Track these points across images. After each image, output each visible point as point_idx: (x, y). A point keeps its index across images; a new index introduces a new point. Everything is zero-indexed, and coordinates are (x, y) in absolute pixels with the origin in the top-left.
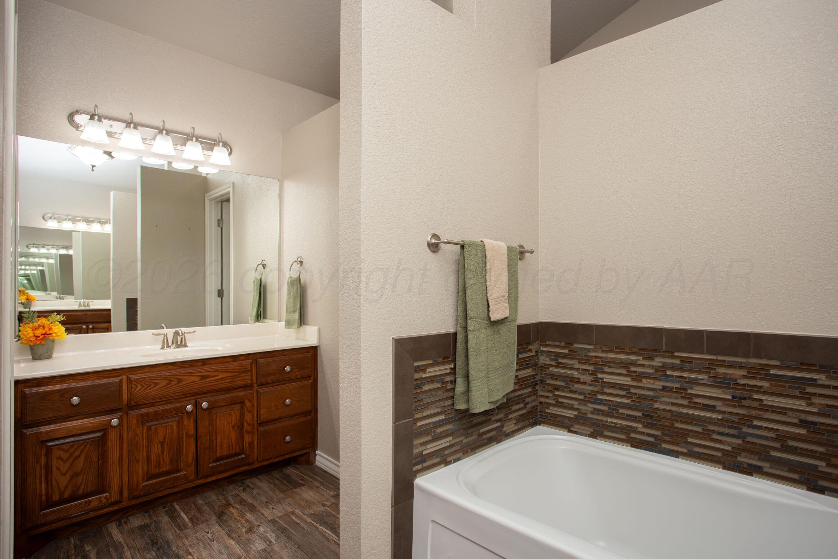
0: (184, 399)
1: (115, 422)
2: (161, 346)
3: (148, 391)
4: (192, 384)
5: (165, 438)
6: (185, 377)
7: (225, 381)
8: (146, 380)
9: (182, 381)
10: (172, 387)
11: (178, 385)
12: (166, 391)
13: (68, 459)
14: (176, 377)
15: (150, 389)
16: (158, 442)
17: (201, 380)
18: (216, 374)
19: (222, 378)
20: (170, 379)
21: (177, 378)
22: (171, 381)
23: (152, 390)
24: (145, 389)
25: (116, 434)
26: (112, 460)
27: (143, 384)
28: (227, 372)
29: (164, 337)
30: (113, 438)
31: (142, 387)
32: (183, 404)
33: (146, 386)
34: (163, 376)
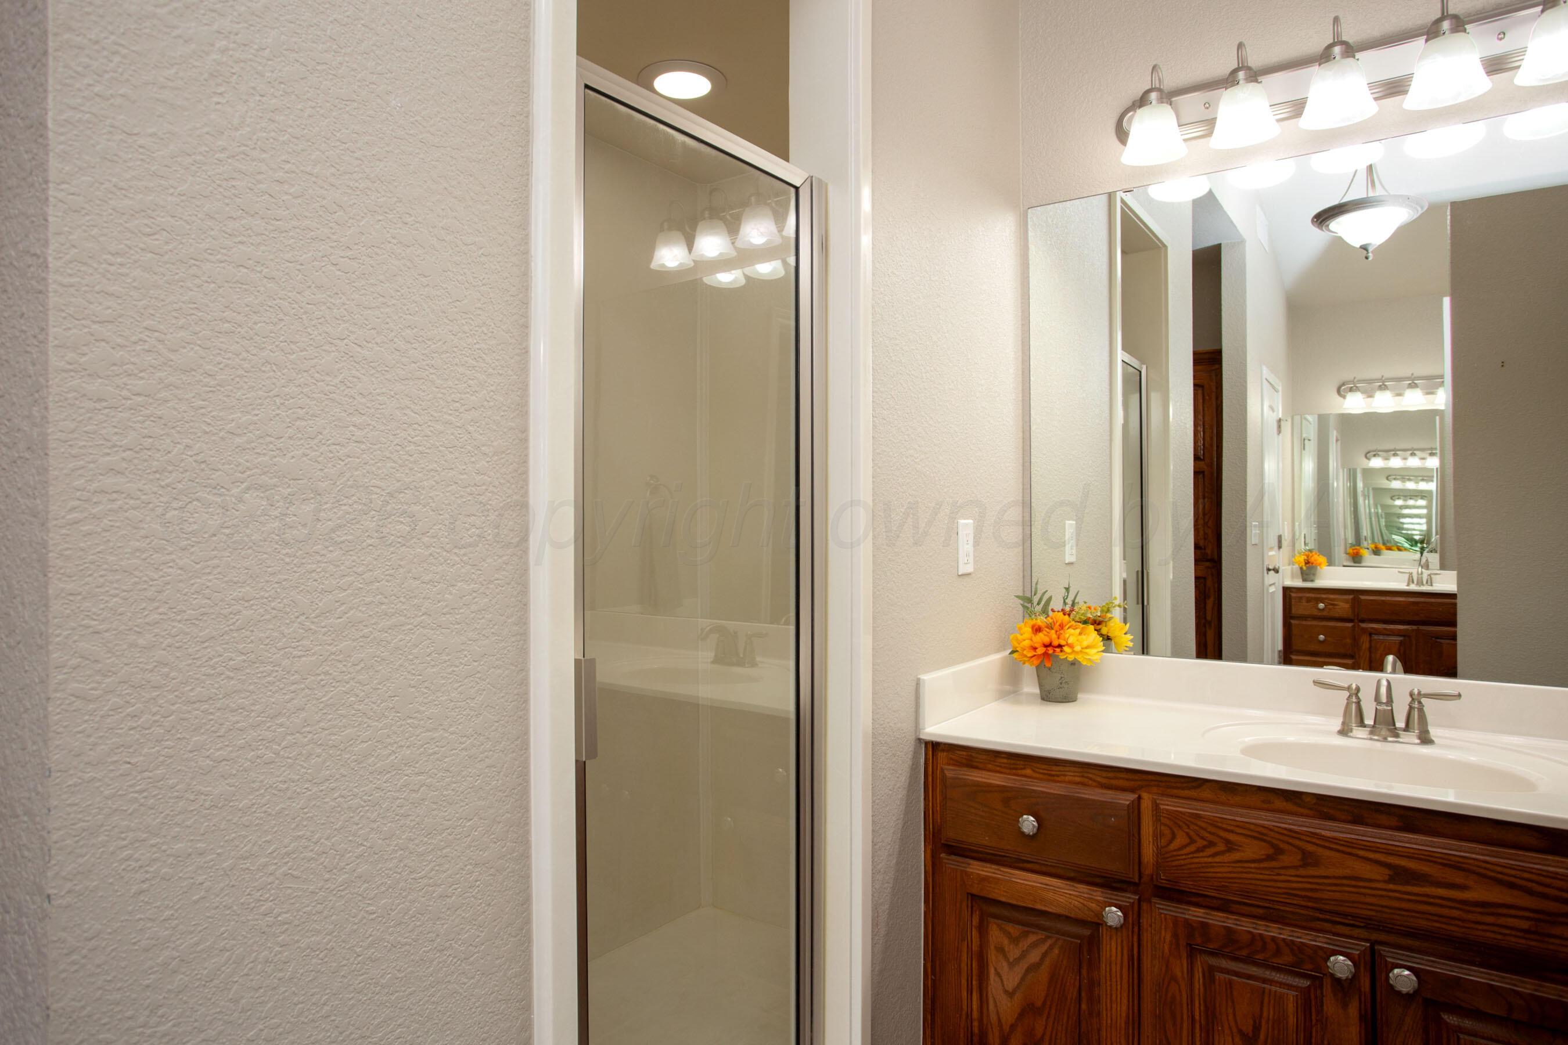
0: (1327, 926)
1: (1114, 915)
2: (1337, 724)
3: (1206, 860)
4: (1353, 883)
5: (1257, 1028)
6: (1327, 853)
7: (1501, 921)
8: (1199, 823)
9: (1316, 864)
10: (1282, 872)
11: (1302, 872)
12: (1261, 877)
13: (1018, 960)
14: (1297, 843)
15: (1214, 855)
16: (1235, 1030)
17: (1391, 880)
18: (1458, 878)
19: (1484, 904)
20: (1274, 841)
21: (1298, 848)
22: (1278, 851)
23: (1218, 859)
24: (1199, 850)
25: (1119, 948)
26: (1109, 1015)
27: (1192, 833)
28: (1512, 886)
29: (1350, 696)
30: (1113, 958)
31: (1187, 840)
32: (1320, 941)
33: (1201, 843)
34: (1252, 827)
